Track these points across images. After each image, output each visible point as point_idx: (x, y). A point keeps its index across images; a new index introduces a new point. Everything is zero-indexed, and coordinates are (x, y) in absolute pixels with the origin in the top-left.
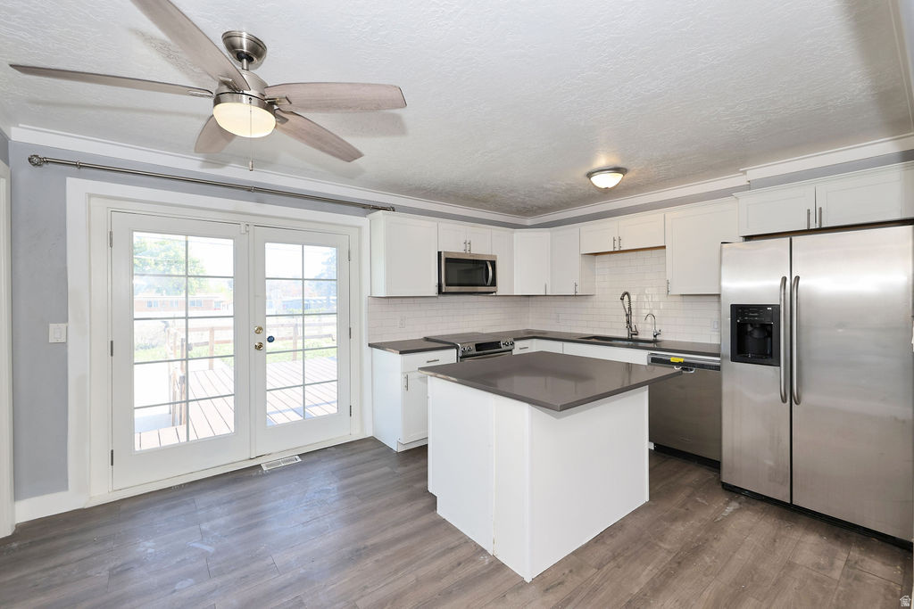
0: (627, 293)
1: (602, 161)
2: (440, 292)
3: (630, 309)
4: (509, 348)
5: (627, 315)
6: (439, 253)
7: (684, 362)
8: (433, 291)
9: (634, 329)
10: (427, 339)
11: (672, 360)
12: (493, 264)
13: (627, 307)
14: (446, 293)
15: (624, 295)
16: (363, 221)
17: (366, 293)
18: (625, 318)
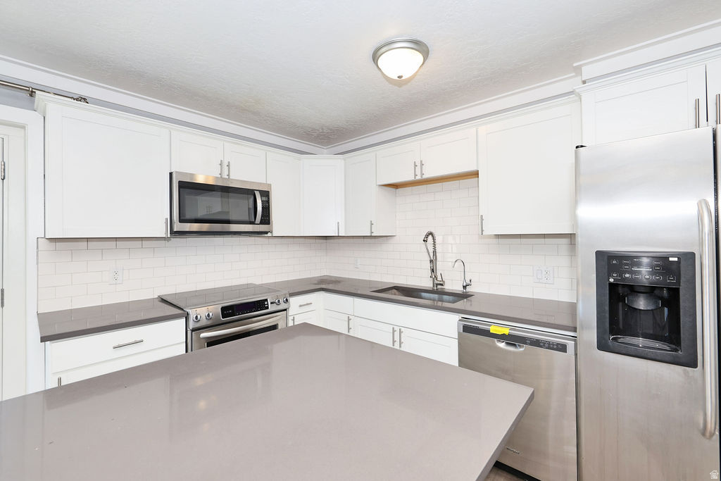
0: (431, 234)
2: (172, 231)
3: (435, 252)
4: (283, 306)
5: (431, 261)
6: (171, 174)
7: (509, 334)
8: (161, 230)
9: (439, 278)
11: (492, 329)
12: (266, 194)
13: (431, 250)
14: (182, 233)
15: (427, 236)
17: (37, 232)
18: (428, 265)
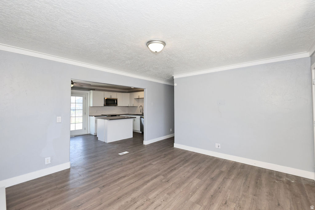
2: (104, 106)
6: (104, 98)
8: (103, 105)
10: (102, 115)
12: (117, 100)
14: (105, 106)
16: (88, 92)
17: (89, 106)
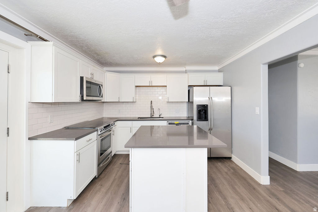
1: (160, 52)
2: (82, 99)
6: (82, 78)
7: (179, 123)
8: (77, 99)
11: (175, 123)
12: (102, 86)
